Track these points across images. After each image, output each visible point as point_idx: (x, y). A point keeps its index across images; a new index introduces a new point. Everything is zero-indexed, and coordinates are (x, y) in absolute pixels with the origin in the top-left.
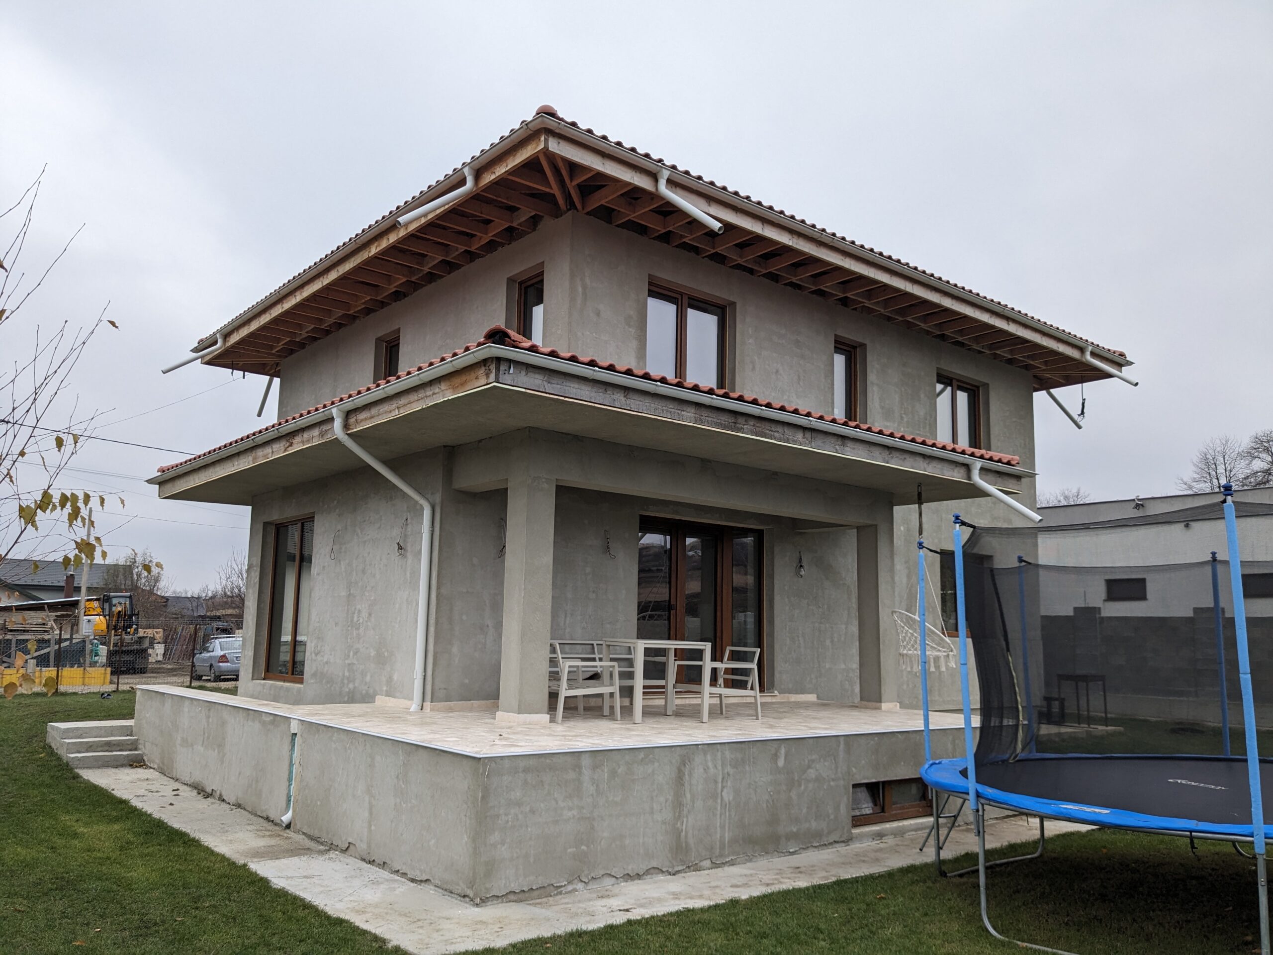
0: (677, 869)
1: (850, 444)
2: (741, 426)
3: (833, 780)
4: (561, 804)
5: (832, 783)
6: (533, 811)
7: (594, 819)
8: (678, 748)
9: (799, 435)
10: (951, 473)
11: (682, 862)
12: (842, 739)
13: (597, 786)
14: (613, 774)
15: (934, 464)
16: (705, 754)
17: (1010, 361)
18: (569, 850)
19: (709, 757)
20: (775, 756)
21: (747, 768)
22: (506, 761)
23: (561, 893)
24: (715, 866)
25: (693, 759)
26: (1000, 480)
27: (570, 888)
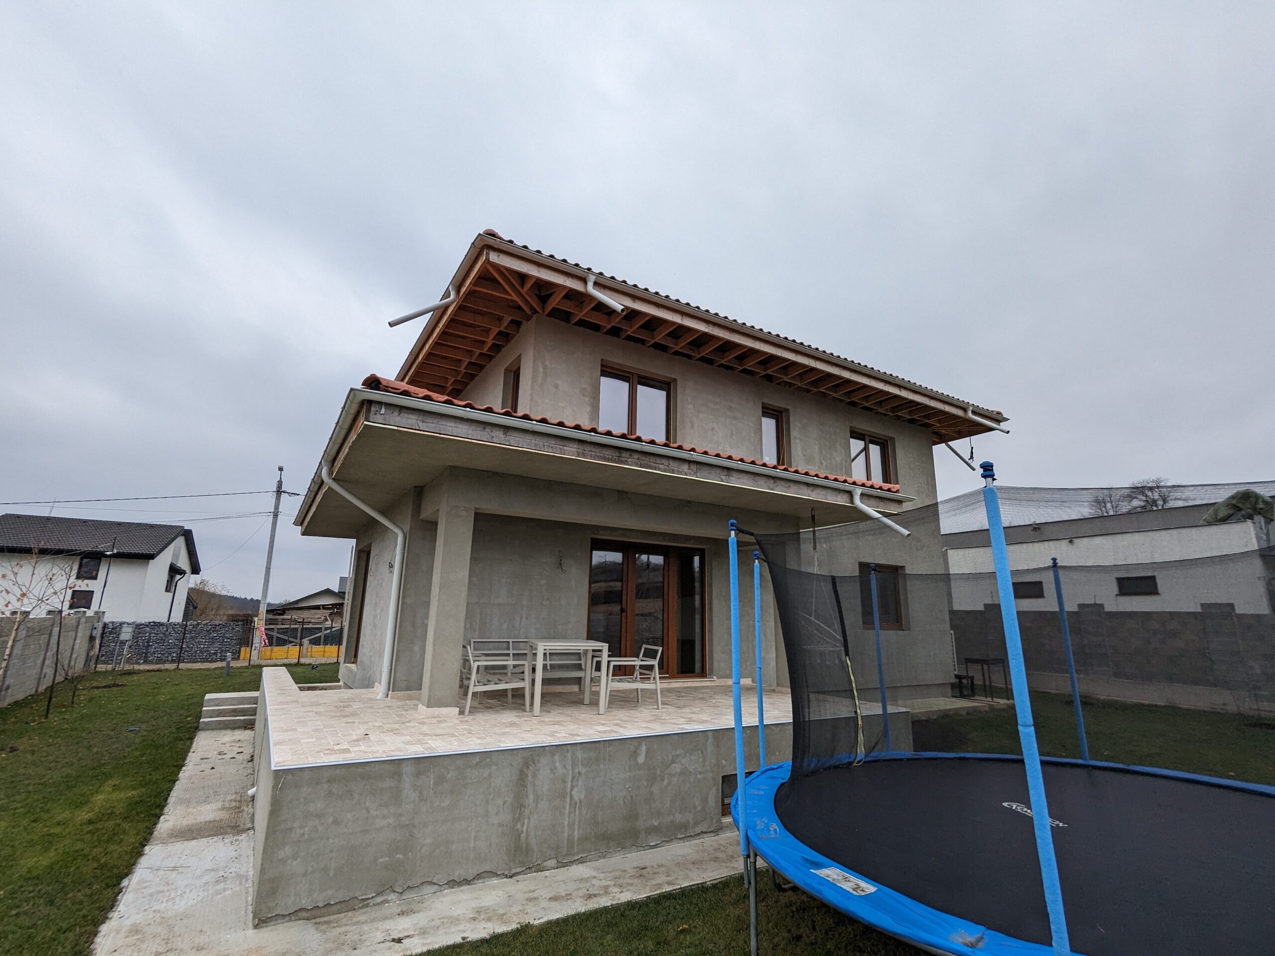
0: (514, 871)
1: (735, 474)
2: (624, 459)
3: (700, 773)
4: (374, 813)
5: (699, 776)
6: (336, 822)
7: (414, 826)
8: (521, 751)
9: (685, 467)
10: (835, 498)
11: (522, 863)
12: (710, 734)
13: (421, 792)
14: (441, 779)
15: (818, 491)
16: (553, 755)
17: (912, 421)
18: (381, 860)
19: (557, 758)
20: (635, 754)
21: (602, 766)
22: (307, 772)
23: (367, 906)
24: (561, 865)
25: (539, 761)
26: (881, 504)
27: (379, 899)
